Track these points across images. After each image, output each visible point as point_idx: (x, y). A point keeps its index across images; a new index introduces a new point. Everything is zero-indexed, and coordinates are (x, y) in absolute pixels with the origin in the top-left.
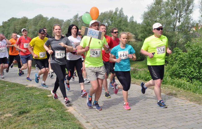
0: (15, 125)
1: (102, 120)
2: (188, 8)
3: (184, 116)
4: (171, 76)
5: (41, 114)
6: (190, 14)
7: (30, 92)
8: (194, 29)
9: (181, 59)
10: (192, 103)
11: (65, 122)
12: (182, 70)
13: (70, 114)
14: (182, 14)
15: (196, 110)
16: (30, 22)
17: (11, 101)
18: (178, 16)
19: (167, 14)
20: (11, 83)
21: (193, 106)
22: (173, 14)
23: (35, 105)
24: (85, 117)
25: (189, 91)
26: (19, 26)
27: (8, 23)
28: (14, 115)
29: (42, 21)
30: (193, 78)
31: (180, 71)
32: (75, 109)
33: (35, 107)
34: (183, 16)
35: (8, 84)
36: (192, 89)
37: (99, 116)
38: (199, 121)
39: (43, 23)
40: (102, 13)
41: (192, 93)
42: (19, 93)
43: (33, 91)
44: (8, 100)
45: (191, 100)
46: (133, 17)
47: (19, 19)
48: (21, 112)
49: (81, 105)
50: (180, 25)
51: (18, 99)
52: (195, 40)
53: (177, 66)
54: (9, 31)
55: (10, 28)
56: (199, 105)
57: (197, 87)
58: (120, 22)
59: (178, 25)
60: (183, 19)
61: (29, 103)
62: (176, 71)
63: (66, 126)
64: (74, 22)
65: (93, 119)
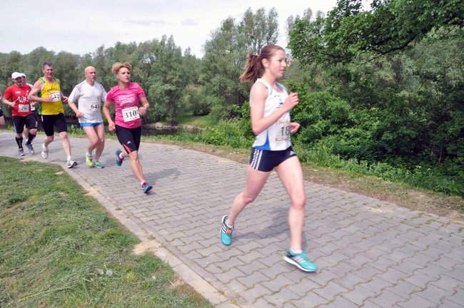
0: (5, 220)
2: (270, 36)
7: (28, 169)
11: (84, 211)
13: (92, 200)
19: (241, 45)
22: (249, 44)
23: (35, 188)
24: (115, 202)
29: (45, 58)
32: (99, 192)
33: (36, 192)
46: (189, 49)
48: (13, 199)
49: (109, 185)
58: (170, 56)
64: (97, 58)
65: (128, 204)
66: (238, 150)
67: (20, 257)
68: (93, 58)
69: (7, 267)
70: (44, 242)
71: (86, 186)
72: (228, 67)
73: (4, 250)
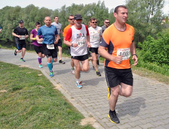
0: (9, 99)
1: (85, 96)
2: (160, 3)
3: (154, 94)
4: (144, 60)
5: (32, 90)
6: (161, 8)
7: (23, 71)
8: (164, 21)
9: (153, 46)
10: (161, 83)
11: (53, 98)
12: (154, 56)
13: (58, 91)
14: (155, 8)
15: (164, 89)
16: (23, 10)
17: (6, 79)
18: (151, 10)
19: (142, 8)
20: (6, 63)
21: (162, 86)
22: (147, 7)
23: (27, 82)
24: (70, 94)
25: (159, 73)
26: (13, 14)
27: (3, 11)
28: (9, 91)
29: (34, 10)
30: (163, 62)
31: (152, 56)
32: (61, 87)
33: (27, 85)
34: (155, 9)
35: (3, 64)
36: (161, 71)
37: (82, 93)
38: (166, 98)
39: (34, 12)
40: (86, 5)
41: (161, 75)
42: (13, 73)
43: (26, 70)
44: (3, 78)
45: (160, 81)
47: (13, 7)
48: (15, 88)
49: (67, 84)
50: (153, 17)
51: (12, 77)
52: (165, 30)
53: (150, 52)
54: (4, 18)
55: (5, 16)
56: (167, 85)
57: (165, 70)
58: (102, 13)
59: (151, 18)
60: (155, 12)
61: (21, 81)
62: (148, 56)
63: (54, 101)
64: (62, 12)
65: (77, 96)
66: (140, 68)
67: (17, 121)
68: (59, 12)
69: (10, 126)
70: (31, 114)
71: (54, 83)
72: (134, 20)
73: (9, 116)
